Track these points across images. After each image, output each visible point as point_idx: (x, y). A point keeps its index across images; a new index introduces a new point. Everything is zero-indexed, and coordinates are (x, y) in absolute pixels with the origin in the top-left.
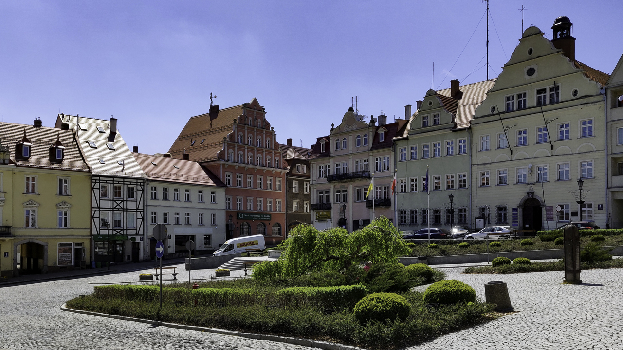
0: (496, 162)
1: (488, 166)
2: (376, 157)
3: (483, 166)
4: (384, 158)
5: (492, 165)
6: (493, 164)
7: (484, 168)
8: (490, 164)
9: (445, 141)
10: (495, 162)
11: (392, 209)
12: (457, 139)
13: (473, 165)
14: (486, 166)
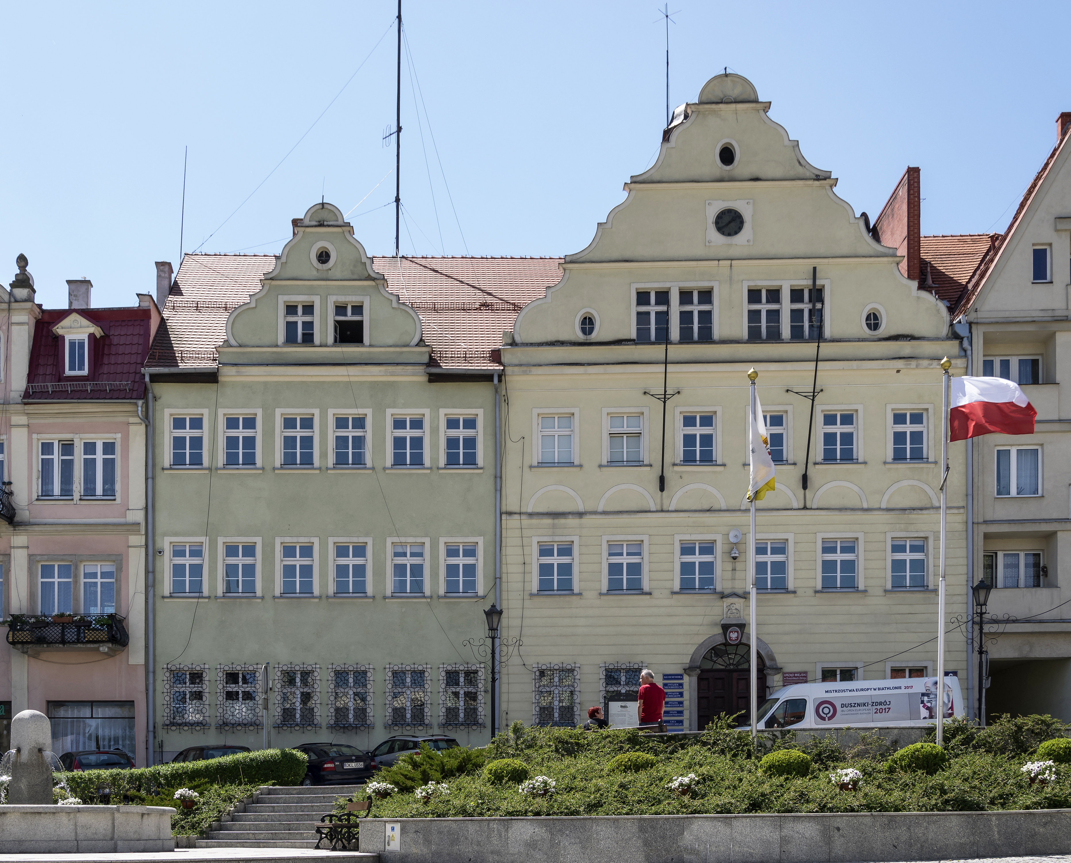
0: (605, 513)
1: (572, 521)
2: (47, 438)
3: (548, 521)
4: (90, 448)
5: (587, 520)
6: (589, 516)
7: (554, 527)
8: (580, 515)
9: (389, 411)
10: (600, 509)
11: (132, 661)
12: (442, 412)
13: (510, 514)
14: (562, 521)
